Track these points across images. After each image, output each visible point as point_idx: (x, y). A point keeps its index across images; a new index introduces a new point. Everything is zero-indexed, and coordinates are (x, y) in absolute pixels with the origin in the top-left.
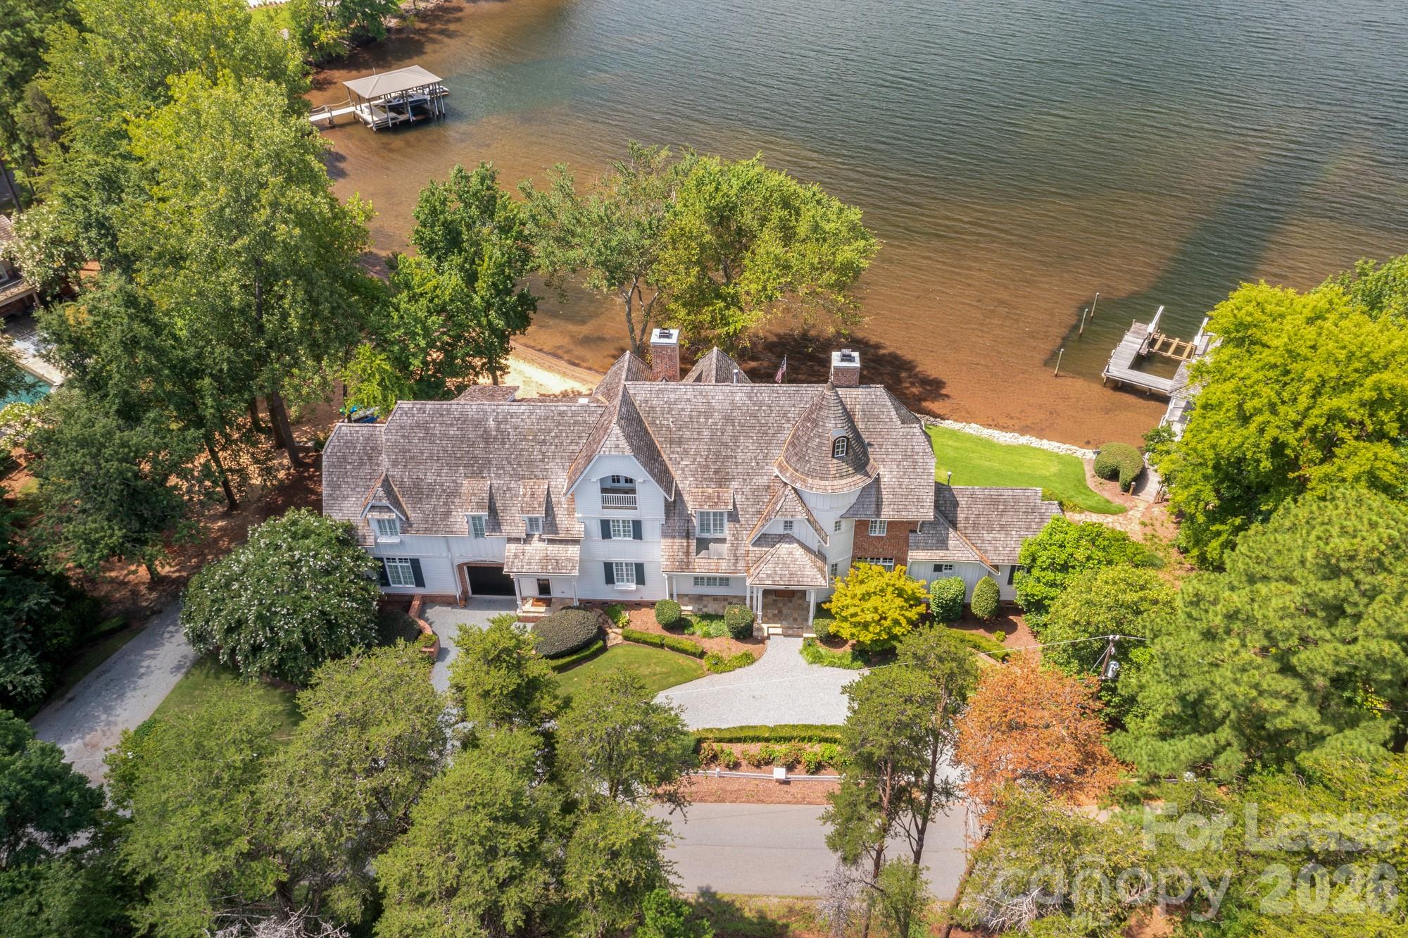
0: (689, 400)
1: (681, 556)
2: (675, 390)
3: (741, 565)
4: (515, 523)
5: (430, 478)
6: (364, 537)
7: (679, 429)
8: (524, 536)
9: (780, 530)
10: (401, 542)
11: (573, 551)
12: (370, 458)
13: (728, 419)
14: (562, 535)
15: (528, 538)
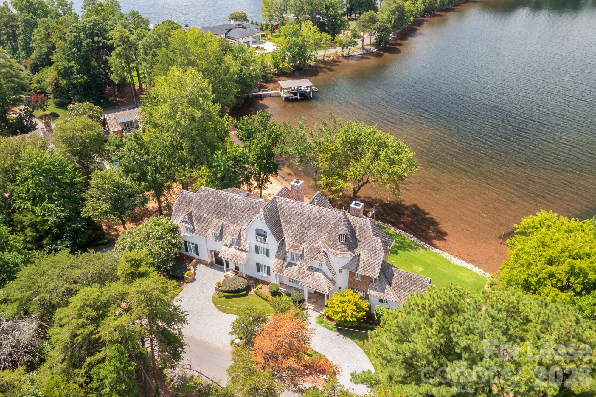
0: (296, 208)
1: (280, 267)
2: (292, 203)
3: (300, 276)
4: (227, 238)
5: (205, 216)
6: (181, 231)
7: (290, 218)
8: (229, 245)
9: (317, 266)
10: (192, 237)
11: (244, 254)
12: (189, 204)
13: (309, 218)
14: (241, 248)
15: (231, 245)
